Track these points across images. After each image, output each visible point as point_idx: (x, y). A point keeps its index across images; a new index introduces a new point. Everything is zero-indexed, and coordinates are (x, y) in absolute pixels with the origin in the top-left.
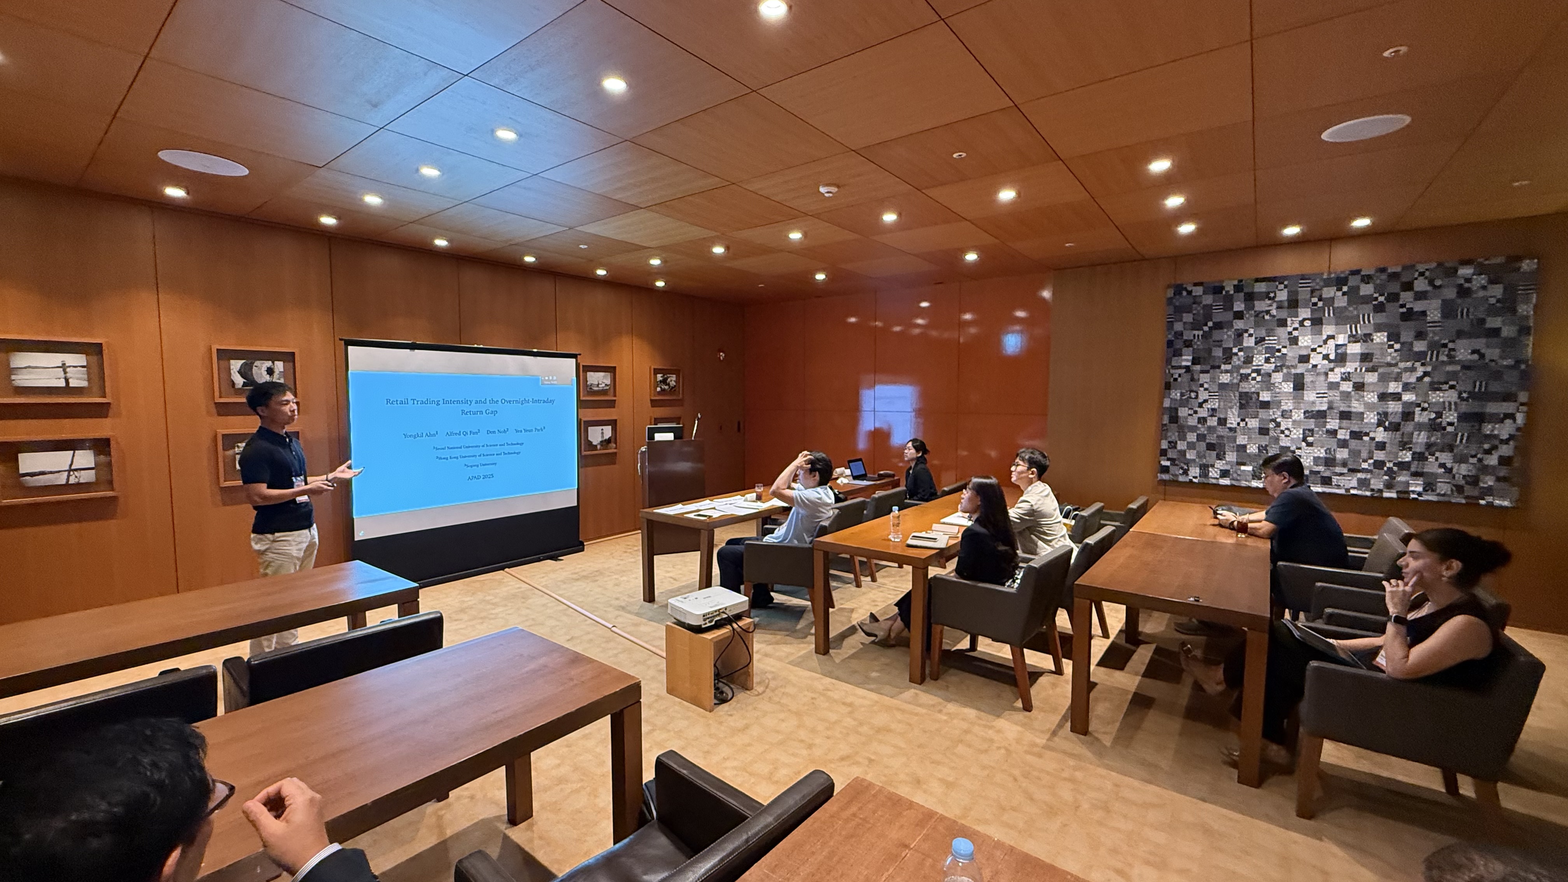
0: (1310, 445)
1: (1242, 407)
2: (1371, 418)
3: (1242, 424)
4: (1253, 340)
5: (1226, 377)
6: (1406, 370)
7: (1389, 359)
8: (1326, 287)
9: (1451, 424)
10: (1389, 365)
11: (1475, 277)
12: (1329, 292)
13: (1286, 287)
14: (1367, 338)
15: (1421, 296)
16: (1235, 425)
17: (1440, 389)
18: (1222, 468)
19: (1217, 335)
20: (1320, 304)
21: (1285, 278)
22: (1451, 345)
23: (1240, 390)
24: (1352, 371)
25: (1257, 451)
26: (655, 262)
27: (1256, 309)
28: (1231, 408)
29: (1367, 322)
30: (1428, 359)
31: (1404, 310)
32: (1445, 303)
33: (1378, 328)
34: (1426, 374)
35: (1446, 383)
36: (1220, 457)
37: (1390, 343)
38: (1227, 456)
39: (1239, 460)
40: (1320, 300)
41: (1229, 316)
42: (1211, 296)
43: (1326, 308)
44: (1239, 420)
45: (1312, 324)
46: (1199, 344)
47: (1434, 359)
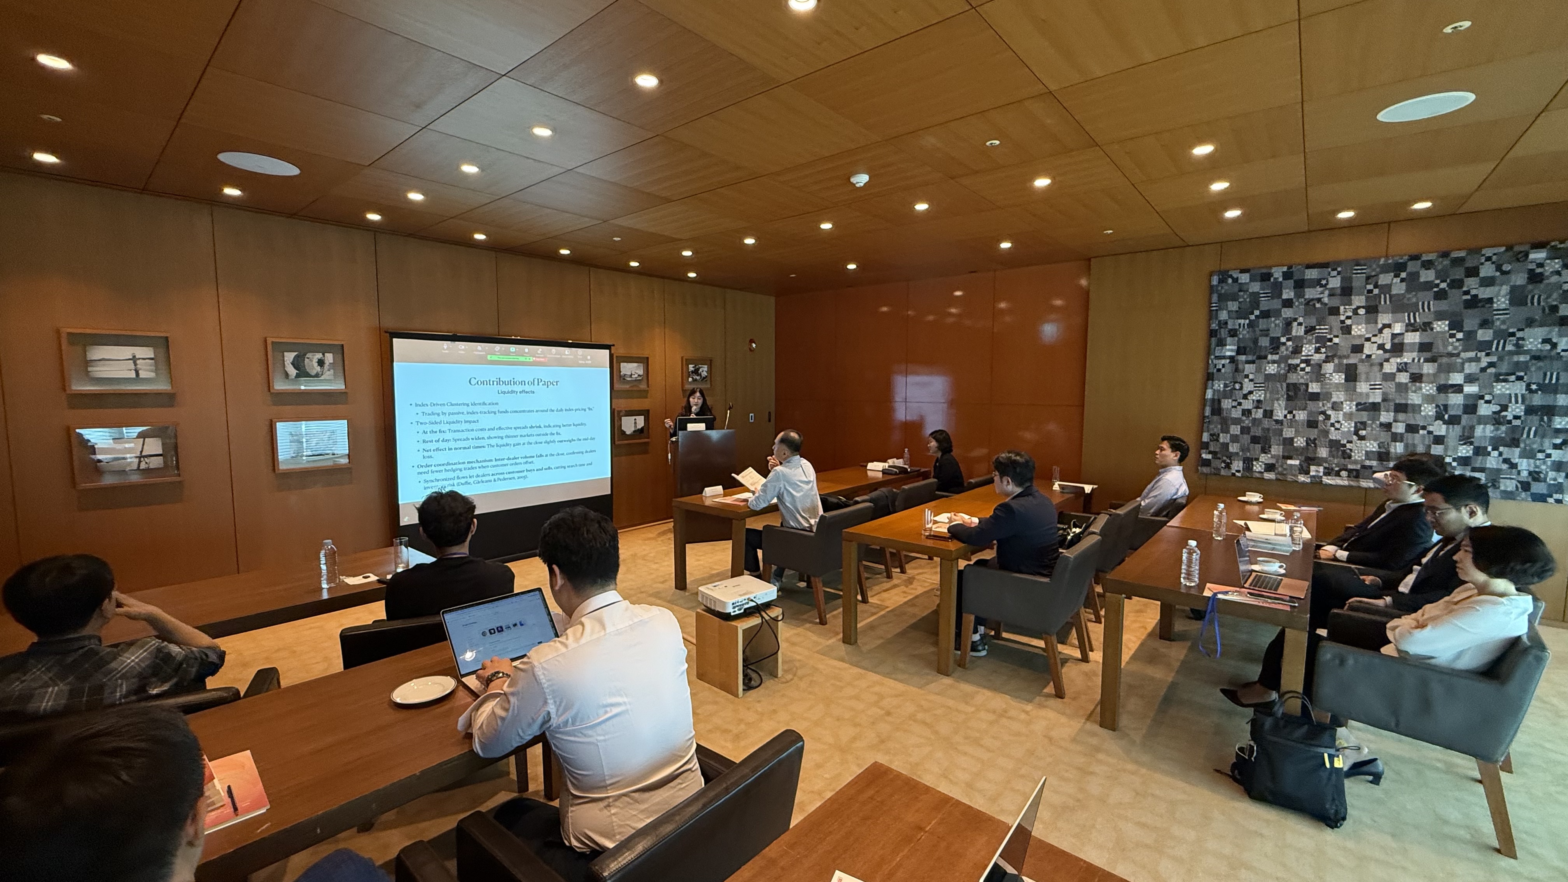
0: (1362, 438)
1: (1289, 398)
2: (1430, 411)
3: (1289, 416)
4: (1303, 328)
5: (1273, 368)
6: (1470, 360)
7: (1450, 348)
8: (1381, 273)
9: (1516, 417)
10: (1451, 355)
11: (1548, 261)
12: (1385, 279)
13: (1339, 273)
14: (1426, 326)
15: (1488, 282)
16: (1281, 418)
17: (1505, 381)
18: (1266, 462)
19: (1262, 324)
20: (1376, 291)
21: (1338, 263)
22: (1519, 334)
23: (1288, 381)
24: (1410, 361)
25: (1305, 444)
26: (687, 253)
27: (1307, 297)
28: (1278, 400)
29: (1426, 310)
30: (1494, 349)
31: (1469, 297)
32: (1514, 290)
33: (1440, 316)
34: (1491, 365)
35: (1514, 374)
36: (1264, 451)
37: (1451, 332)
38: (1272, 450)
39: (1286, 454)
40: (1376, 286)
41: (1276, 304)
42: (1259, 283)
43: (1383, 296)
44: (1287, 412)
45: (1367, 312)
46: (1244, 333)
47: (1500, 349)
